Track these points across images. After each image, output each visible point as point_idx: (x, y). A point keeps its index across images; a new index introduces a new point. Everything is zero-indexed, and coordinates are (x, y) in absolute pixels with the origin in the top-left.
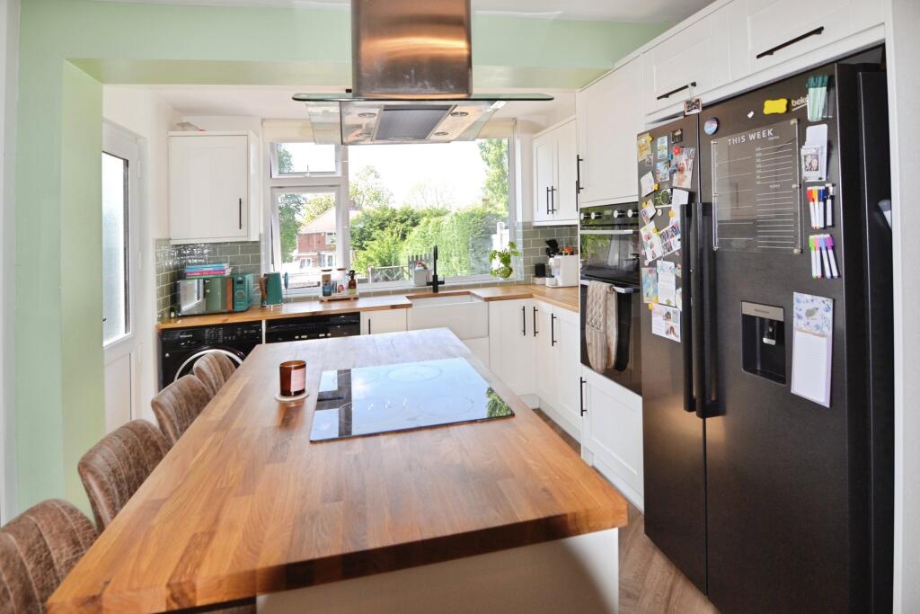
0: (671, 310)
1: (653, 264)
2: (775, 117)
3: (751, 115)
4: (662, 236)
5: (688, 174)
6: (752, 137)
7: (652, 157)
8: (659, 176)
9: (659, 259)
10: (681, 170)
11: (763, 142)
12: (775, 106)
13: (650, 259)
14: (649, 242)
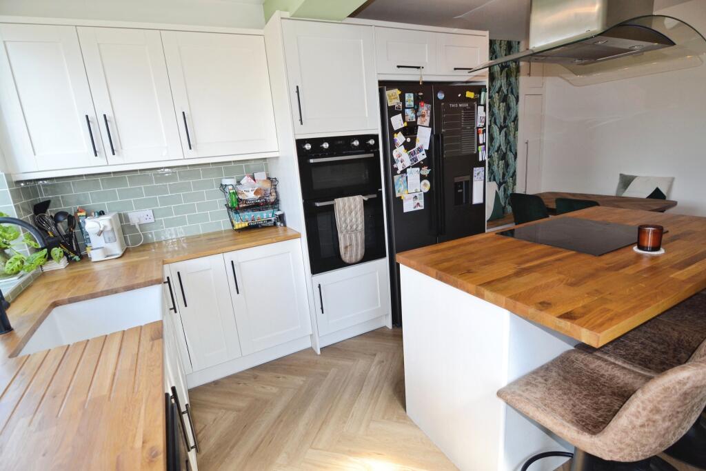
0: (417, 194)
1: (404, 171)
2: (469, 99)
3: (459, 95)
4: (411, 154)
5: (428, 118)
6: (460, 105)
7: (401, 105)
8: (408, 119)
9: (409, 167)
10: (423, 116)
11: (465, 108)
12: (470, 95)
13: (400, 169)
14: (400, 159)
